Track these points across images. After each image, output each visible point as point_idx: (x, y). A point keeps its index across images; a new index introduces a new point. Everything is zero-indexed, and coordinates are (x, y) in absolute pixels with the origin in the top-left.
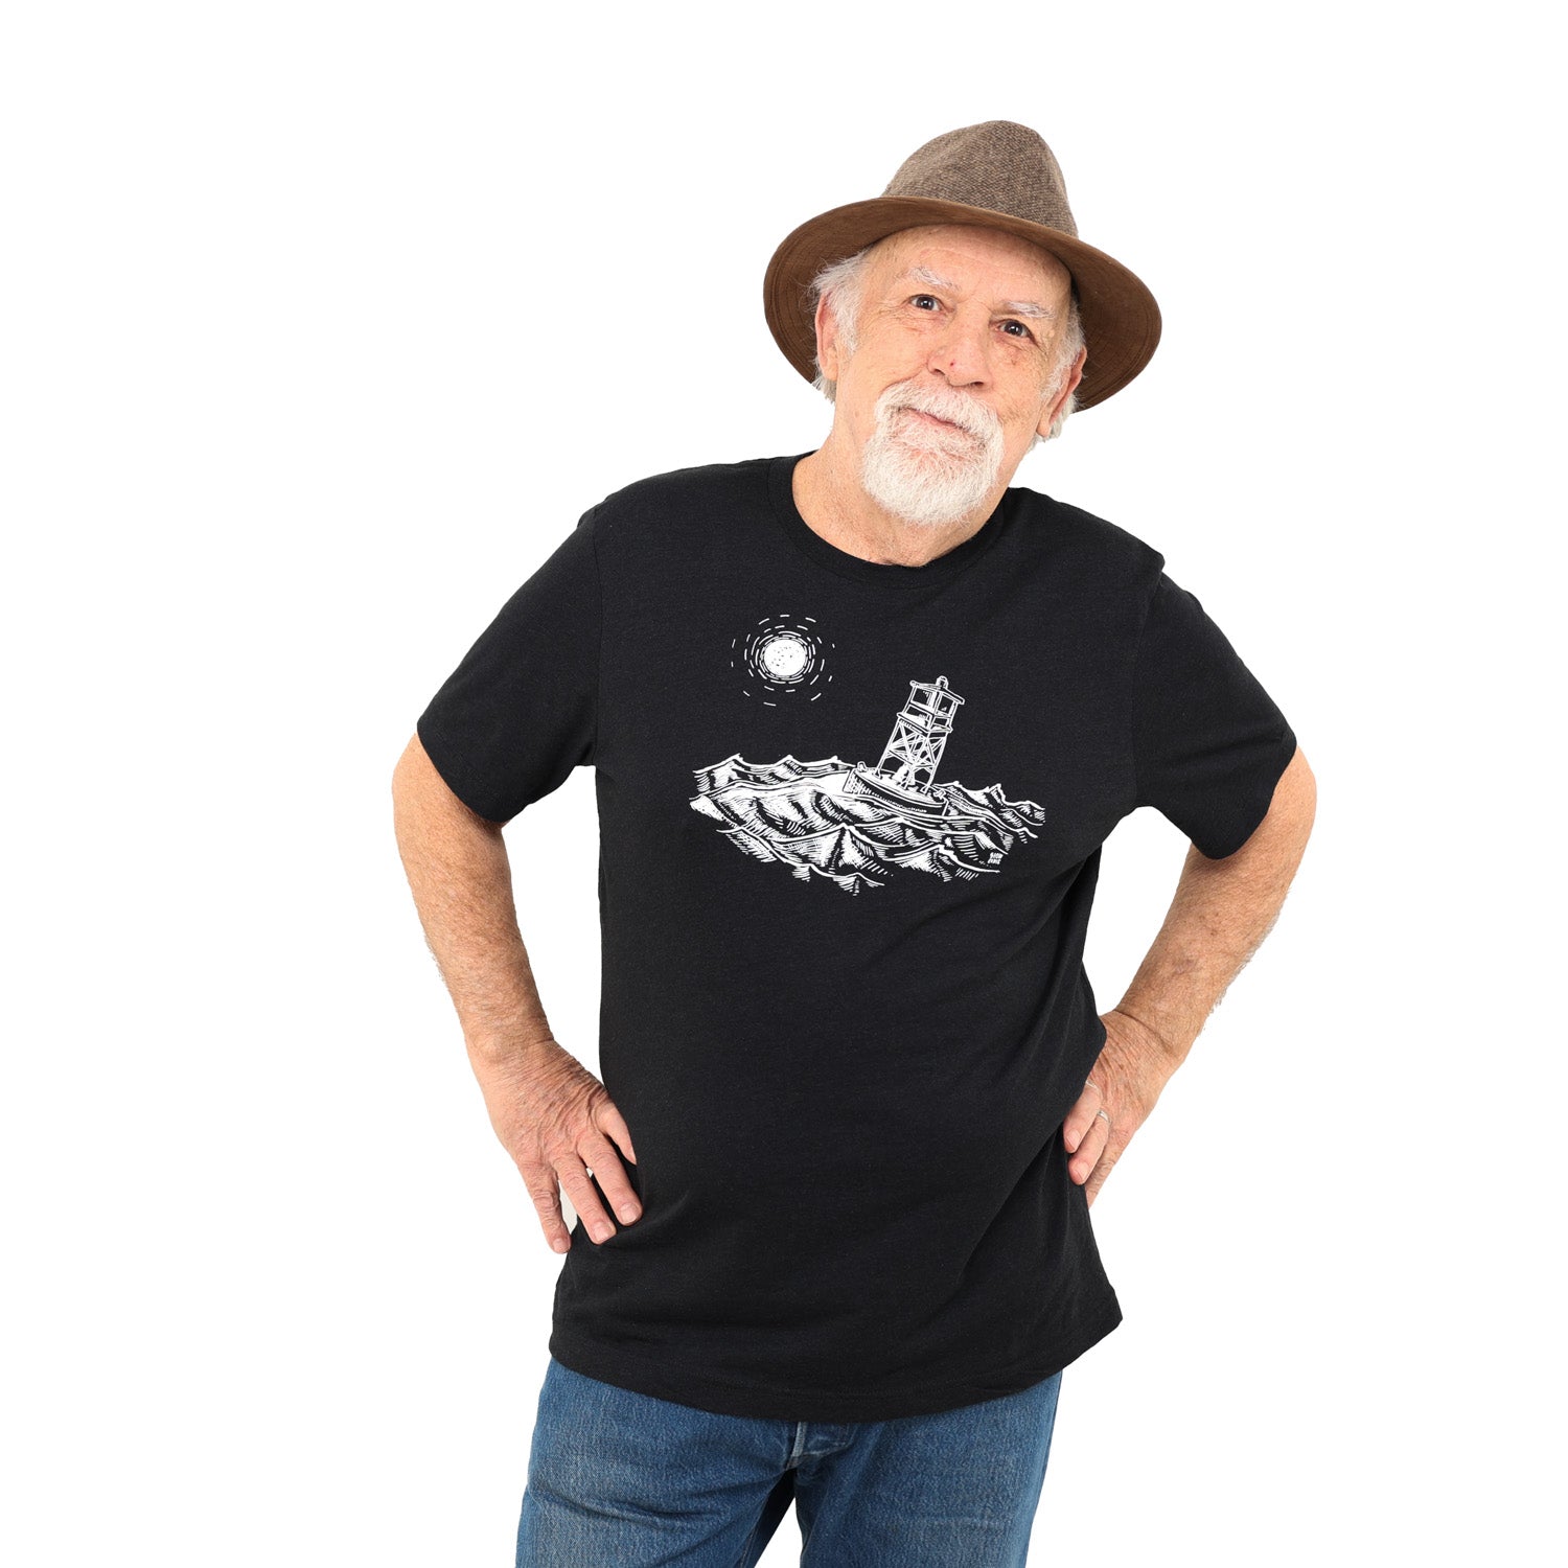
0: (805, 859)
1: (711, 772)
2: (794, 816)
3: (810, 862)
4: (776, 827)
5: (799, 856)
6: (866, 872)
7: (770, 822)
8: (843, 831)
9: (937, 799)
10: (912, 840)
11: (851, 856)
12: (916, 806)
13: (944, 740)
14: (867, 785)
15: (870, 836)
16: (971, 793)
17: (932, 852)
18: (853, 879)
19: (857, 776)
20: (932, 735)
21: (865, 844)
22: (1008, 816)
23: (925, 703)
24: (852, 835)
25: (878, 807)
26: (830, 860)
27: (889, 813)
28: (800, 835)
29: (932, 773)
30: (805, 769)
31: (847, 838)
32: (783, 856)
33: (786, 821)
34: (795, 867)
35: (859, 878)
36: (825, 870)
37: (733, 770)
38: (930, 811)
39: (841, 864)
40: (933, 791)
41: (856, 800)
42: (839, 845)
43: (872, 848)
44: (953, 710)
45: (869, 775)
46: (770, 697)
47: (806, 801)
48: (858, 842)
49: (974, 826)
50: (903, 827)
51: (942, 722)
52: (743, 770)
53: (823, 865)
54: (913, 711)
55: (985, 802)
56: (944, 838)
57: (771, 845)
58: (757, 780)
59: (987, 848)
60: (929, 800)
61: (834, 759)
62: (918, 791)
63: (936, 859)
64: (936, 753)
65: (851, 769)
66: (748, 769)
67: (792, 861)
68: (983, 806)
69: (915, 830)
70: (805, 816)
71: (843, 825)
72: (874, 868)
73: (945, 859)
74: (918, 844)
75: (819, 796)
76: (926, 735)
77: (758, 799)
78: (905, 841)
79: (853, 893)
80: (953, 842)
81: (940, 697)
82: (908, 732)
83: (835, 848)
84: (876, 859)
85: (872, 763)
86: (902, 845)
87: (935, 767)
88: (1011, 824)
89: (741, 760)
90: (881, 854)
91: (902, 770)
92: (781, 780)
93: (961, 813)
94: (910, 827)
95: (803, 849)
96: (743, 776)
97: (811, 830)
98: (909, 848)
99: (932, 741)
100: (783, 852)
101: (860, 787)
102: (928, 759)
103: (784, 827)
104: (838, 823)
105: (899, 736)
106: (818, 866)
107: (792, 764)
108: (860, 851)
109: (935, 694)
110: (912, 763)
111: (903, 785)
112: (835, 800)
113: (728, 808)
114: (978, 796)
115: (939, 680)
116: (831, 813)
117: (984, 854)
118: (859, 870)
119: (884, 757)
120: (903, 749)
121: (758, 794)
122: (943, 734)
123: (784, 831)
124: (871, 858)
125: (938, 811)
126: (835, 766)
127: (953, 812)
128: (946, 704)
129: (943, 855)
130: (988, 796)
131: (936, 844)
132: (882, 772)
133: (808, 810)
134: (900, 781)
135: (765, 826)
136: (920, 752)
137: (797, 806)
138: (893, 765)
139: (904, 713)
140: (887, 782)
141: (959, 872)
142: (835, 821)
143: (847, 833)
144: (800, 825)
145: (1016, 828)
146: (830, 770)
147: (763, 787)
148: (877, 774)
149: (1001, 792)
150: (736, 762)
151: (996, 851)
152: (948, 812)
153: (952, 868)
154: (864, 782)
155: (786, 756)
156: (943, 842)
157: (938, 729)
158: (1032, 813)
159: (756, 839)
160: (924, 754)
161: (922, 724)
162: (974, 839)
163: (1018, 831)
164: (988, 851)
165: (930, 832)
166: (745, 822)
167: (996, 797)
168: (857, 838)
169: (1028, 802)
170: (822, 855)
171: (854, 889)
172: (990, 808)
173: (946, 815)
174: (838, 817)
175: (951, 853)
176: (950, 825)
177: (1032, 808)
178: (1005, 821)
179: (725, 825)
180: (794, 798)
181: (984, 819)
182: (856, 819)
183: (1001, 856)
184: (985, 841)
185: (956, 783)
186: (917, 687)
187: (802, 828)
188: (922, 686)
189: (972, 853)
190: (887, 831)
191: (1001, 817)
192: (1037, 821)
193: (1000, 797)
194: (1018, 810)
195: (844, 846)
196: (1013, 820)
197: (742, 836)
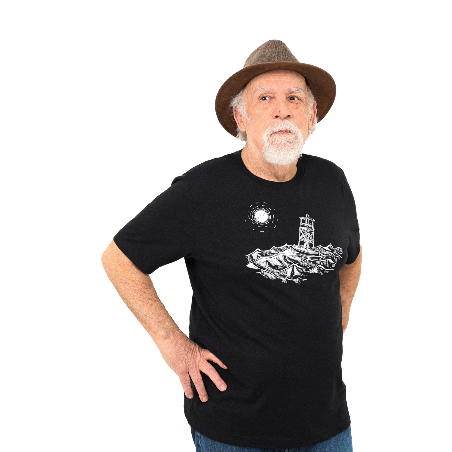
0: (284, 276)
1: (251, 255)
2: (279, 264)
3: (286, 277)
4: (275, 269)
5: (282, 276)
6: (301, 277)
7: (273, 267)
8: (293, 266)
9: (317, 251)
10: (313, 265)
11: (297, 273)
12: (312, 255)
13: (313, 233)
14: (297, 251)
15: (301, 266)
16: (325, 248)
17: (318, 267)
18: (298, 280)
19: (294, 249)
20: (310, 232)
21: (300, 268)
22: (335, 253)
23: (305, 223)
24: (296, 267)
25: (302, 257)
26: (291, 275)
27: (305, 258)
28: (282, 270)
29: (313, 243)
30: (279, 249)
31: (295, 267)
32: (278, 277)
33: (277, 266)
34: (282, 279)
35: (299, 279)
36: (290, 278)
37: (258, 253)
38: (316, 255)
39: (294, 276)
40: (315, 249)
41: (295, 256)
42: (293, 270)
43: (302, 270)
44: (313, 223)
45: (297, 247)
46: (261, 229)
47: (282, 259)
48: (298, 268)
49: (328, 257)
50: (310, 261)
51: (311, 228)
52: (261, 253)
53: (289, 277)
54: (303, 226)
55: (329, 250)
56: (321, 262)
57: (274, 274)
58: (266, 255)
59: (332, 263)
60: (314, 252)
61: (286, 245)
62: (311, 250)
63: (319, 269)
64: (312, 237)
65: (291, 247)
66: (263, 252)
67: (281, 278)
68: (329, 251)
69: (313, 262)
70: (282, 263)
71: (293, 264)
72: (303, 275)
73: (321, 269)
74: (314, 266)
75: (285, 257)
76: (308, 232)
77: (268, 261)
78: (311, 266)
79: (299, 284)
80: (323, 263)
81: (308, 220)
82: (303, 233)
83: (292, 271)
84: (303, 272)
85: (297, 244)
86: (310, 267)
87: (313, 242)
88: (336, 255)
89: (259, 250)
90: (304, 271)
91: (305, 244)
92: (273, 254)
93: (324, 254)
94: (311, 261)
95: (283, 273)
96: (262, 255)
97: (285, 267)
98: (312, 267)
99: (311, 234)
100: (278, 276)
101: (295, 252)
102: (311, 240)
103: (277, 268)
104: (292, 264)
105: (301, 234)
106: (288, 278)
107: (275, 249)
108: (299, 271)
109: (307, 220)
110: (307, 242)
111: (307, 249)
112: (290, 257)
113: (259, 265)
114: (327, 248)
115: (306, 215)
116: (289, 261)
117: (331, 265)
118: (299, 277)
119: (299, 242)
120: (303, 238)
121: (268, 259)
122: (312, 231)
123: (277, 269)
124: (302, 272)
125: (318, 255)
126: (287, 247)
127: (322, 254)
128: (310, 222)
129: (321, 268)
130: (329, 248)
131: (319, 265)
132: (300, 246)
133: (283, 261)
134: (306, 248)
135: (272, 269)
136: (308, 238)
137: (279, 261)
138: (302, 243)
139: (301, 227)
140: (302, 249)
141: (325, 272)
142: (291, 263)
143: (295, 266)
144: (281, 267)
145: (337, 256)
146: (286, 248)
147: (268, 257)
148: (299, 247)
149: (332, 246)
150: (258, 251)
151: (334, 264)
152: (320, 254)
153: (323, 271)
154: (296, 250)
155: (272, 246)
156: (320, 264)
157: (311, 230)
158: (340, 251)
159: (270, 273)
160: (309, 238)
161: (306, 229)
162: (328, 261)
163: (338, 256)
164: (332, 264)
165: (317, 262)
166: (265, 269)
167: (331, 248)
168: (297, 267)
169: (338, 247)
170: (289, 274)
171: (299, 283)
172: (330, 251)
173: (320, 256)
174: (291, 262)
175: (322, 267)
176: (322, 258)
177: (339, 249)
178: (335, 254)
179: (259, 271)
180: (278, 259)
181: (330, 255)
182: (297, 262)
183: (335, 265)
184: (331, 261)
185: (320, 246)
186: (302, 218)
187: (282, 267)
188: (303, 218)
189: (328, 266)
190: (305, 264)
191: (333, 253)
192: (341, 253)
193: (332, 247)
194: (337, 250)
195: (294, 270)
196: (336, 254)
197: (265, 273)
